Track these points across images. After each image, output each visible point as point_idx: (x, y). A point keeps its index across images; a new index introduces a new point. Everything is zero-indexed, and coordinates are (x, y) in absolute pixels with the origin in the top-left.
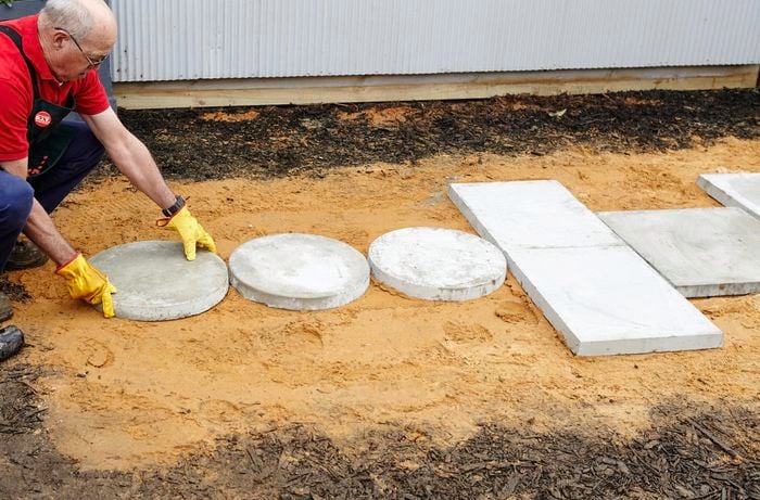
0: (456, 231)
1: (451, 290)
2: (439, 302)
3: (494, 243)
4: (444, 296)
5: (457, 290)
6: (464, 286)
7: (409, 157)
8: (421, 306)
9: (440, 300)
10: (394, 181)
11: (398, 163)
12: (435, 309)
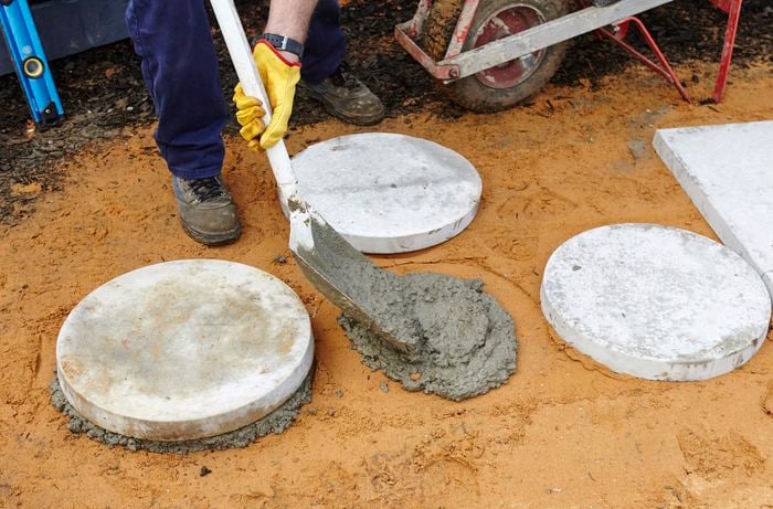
0: (680, 232)
1: (688, 364)
2: (667, 384)
3: (743, 254)
4: (676, 373)
5: (696, 364)
6: (708, 356)
7: (586, 71)
8: (637, 391)
9: (668, 381)
10: (567, 120)
11: (570, 84)
12: (661, 398)
